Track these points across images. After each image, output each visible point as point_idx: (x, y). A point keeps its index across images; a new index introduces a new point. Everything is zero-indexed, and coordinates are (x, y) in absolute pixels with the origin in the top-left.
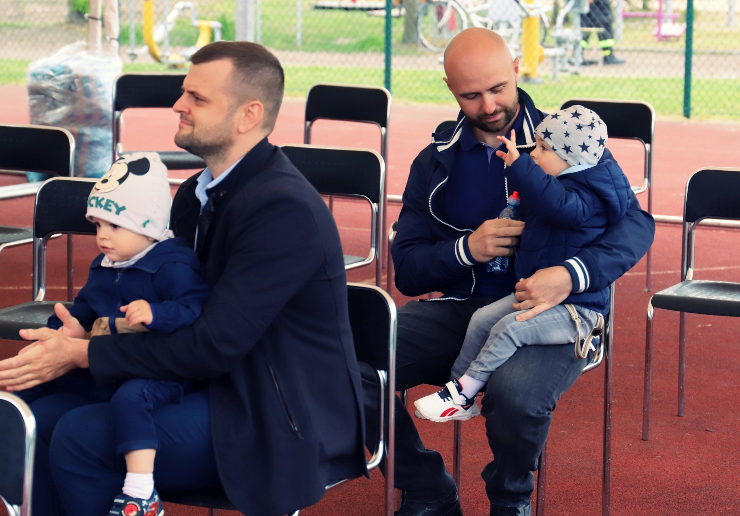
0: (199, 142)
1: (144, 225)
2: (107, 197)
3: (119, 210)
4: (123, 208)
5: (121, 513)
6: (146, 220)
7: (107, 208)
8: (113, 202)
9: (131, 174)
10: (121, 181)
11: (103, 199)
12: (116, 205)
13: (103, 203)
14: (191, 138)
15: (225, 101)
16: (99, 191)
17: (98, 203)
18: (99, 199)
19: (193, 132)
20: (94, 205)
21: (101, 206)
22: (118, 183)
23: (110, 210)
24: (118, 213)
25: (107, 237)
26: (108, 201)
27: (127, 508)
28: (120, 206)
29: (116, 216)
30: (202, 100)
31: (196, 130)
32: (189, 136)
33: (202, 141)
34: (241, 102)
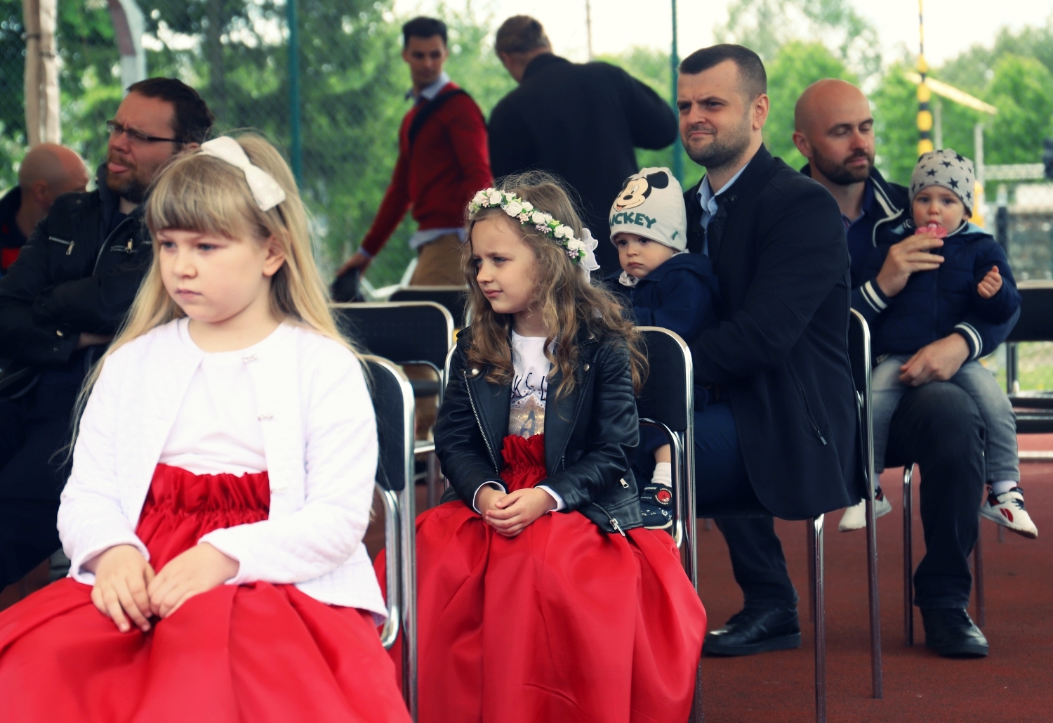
0: (724, 148)
1: (673, 237)
2: (636, 211)
3: (651, 223)
4: (654, 221)
5: (654, 498)
6: (674, 232)
7: (638, 222)
8: (643, 216)
9: (653, 188)
10: (647, 194)
11: (632, 214)
12: (647, 219)
13: (633, 217)
14: (715, 146)
15: (740, 99)
16: (625, 208)
17: (627, 218)
18: (628, 215)
19: (715, 140)
20: (623, 221)
21: (631, 221)
22: (643, 197)
23: (642, 224)
24: (649, 226)
25: (637, 253)
26: (638, 215)
27: (660, 493)
28: (651, 219)
29: (648, 229)
30: (719, 104)
31: (719, 136)
32: (711, 145)
33: (726, 146)
34: (752, 98)
